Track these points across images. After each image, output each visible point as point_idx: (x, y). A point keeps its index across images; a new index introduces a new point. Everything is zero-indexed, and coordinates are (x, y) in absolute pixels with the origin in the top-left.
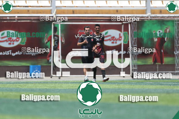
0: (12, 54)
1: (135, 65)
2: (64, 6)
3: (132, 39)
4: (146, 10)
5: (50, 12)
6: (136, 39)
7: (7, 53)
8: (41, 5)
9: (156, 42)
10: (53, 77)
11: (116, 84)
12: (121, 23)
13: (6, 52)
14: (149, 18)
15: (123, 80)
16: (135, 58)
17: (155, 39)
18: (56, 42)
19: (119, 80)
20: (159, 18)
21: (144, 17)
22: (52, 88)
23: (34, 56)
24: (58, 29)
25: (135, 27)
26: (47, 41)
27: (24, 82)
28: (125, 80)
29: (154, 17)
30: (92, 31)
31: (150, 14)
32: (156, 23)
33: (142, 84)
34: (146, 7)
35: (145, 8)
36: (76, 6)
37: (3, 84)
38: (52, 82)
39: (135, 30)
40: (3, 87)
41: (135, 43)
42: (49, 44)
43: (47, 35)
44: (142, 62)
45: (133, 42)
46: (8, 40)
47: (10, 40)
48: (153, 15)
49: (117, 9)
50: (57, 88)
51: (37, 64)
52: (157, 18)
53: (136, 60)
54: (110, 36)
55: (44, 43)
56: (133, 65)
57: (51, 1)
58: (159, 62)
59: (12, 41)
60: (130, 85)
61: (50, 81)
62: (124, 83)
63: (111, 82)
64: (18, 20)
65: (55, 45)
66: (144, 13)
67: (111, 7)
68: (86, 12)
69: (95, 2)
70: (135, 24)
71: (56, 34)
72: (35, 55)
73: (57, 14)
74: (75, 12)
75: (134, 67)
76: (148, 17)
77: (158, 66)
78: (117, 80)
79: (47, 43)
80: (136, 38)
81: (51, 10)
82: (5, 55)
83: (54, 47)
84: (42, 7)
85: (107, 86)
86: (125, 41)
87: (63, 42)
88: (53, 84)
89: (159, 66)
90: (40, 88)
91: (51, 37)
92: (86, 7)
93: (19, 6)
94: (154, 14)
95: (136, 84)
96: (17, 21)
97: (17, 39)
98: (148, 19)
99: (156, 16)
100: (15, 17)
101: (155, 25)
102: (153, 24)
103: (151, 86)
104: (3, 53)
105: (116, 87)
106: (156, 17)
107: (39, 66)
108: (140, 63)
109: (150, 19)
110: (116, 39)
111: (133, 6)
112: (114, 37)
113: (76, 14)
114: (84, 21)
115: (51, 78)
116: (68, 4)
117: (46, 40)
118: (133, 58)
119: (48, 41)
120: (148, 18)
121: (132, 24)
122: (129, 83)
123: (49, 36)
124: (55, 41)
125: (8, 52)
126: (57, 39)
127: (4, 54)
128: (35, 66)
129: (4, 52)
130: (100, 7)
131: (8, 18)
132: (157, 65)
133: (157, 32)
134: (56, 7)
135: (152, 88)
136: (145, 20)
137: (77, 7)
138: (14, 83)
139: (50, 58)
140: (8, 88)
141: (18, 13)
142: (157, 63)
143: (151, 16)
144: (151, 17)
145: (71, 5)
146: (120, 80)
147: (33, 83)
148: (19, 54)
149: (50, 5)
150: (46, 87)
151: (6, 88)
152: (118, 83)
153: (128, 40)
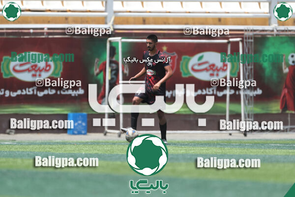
0: (38, 92)
1: (250, 113)
2: (129, 10)
3: (245, 69)
4: (270, 19)
5: (104, 20)
6: (251, 69)
7: (29, 91)
8: (88, 9)
9: (286, 74)
10: (107, 134)
11: (218, 147)
12: (225, 41)
13: (27, 89)
14: (275, 32)
15: (229, 140)
16: (250, 101)
17: (285, 68)
18: (114, 72)
19: (222, 140)
20: (292, 33)
21: (266, 31)
22: (107, 154)
23: (75, 96)
24: (117, 51)
25: (250, 47)
26: (98, 71)
27: (57, 143)
28: (233, 140)
29: (283, 31)
30: (176, 55)
31: (276, 25)
32: (287, 42)
33: (263, 147)
34: (270, 12)
35: (269, 15)
36: (148, 10)
37: (21, 144)
38: (106, 143)
39: (250, 53)
40: (22, 150)
41: (250, 75)
42: (101, 76)
43: (97, 61)
44: (263, 109)
45: (247, 74)
46: (31, 69)
47: (34, 69)
48: (282, 28)
49: (220, 17)
50: (115, 153)
51: (81, 111)
52: (289, 33)
53: (251, 105)
54: (206, 63)
55: (93, 74)
56: (246, 113)
57: (106, 2)
58: (292, 110)
59: (38, 71)
60: (243, 148)
61: (104, 141)
62: (233, 145)
63: (208, 144)
64: (49, 34)
65: (112, 79)
66: (265, 24)
67: (209, 13)
68: (166, 21)
69: (182, 3)
70: (250, 43)
71: (114, 59)
72: (77, 95)
73: (117, 24)
74: (146, 22)
75: (249, 117)
76: (273, 31)
77: (289, 116)
78: (220, 140)
79: (98, 74)
80: (253, 67)
81: (105, 18)
82: (26, 94)
83: (110, 81)
84: (90, 11)
85: (203, 150)
86: (233, 72)
87: (126, 74)
88: (109, 146)
89: (291, 117)
90: (87, 152)
91: (105, 64)
92: (167, 12)
93: (50, 11)
94: (283, 25)
95: (251, 146)
96: (47, 36)
97: (46, 67)
98: (273, 35)
99: (286, 29)
100: (43, 29)
101: (286, 45)
102: (282, 43)
103: (278, 150)
104: (22, 91)
105: (218, 151)
106: (286, 31)
107: (84, 115)
108: (258, 110)
109: (277, 35)
110: (218, 68)
111: (247, 11)
112: (213, 65)
113: (149, 24)
114: (163, 37)
115: (105, 135)
116: (136, 6)
117: (96, 70)
118: (247, 102)
119: (101, 71)
120: (272, 33)
121: (245, 43)
122: (240, 145)
123: (101, 62)
124: (112, 71)
125: (31, 89)
126: (115, 68)
127: (24, 93)
128: (78, 114)
129: (24, 90)
130: (189, 12)
131: (32, 31)
132: (287, 114)
133: (288, 56)
134: (115, 12)
135: (279, 154)
136: (268, 36)
137: (150, 12)
138: (41, 144)
139: (103, 100)
140: (31, 152)
141: (49, 22)
142: (287, 112)
143: (278, 29)
144: (277, 31)
145: (140, 8)
146: (225, 140)
147: (74, 144)
148: (50, 93)
149: (103, 9)
150: (97, 152)
151: (27, 153)
152: (222, 145)
153: (238, 71)
